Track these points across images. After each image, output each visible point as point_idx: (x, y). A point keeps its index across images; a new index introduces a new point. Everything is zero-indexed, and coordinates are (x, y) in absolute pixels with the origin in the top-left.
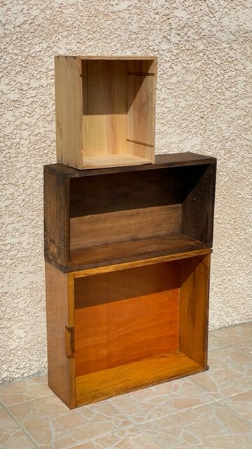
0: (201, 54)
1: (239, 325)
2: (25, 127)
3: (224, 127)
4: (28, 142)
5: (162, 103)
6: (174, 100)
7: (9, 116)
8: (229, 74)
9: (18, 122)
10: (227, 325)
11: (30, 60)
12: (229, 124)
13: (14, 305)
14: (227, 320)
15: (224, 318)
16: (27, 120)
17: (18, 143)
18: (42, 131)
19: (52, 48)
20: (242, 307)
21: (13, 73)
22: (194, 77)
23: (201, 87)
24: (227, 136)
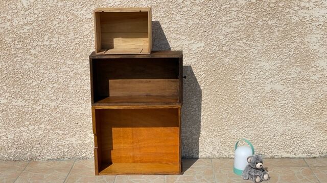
3: (222, 37)
5: (177, 22)
6: (185, 21)
7: (86, 26)
8: (225, 7)
10: (225, 157)
12: (226, 36)
13: (88, 121)
14: (226, 154)
15: (223, 152)
22: (200, 8)
23: (204, 14)
24: (223, 43)
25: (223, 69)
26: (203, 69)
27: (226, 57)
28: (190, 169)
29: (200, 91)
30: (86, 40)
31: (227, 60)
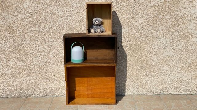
1: (146, 95)
2: (65, 22)
3: (138, 25)
4: (66, 27)
7: (60, 19)
8: (140, 8)
9: (63, 21)
10: (140, 94)
11: (67, 3)
12: (141, 24)
13: (61, 74)
14: (141, 92)
15: (139, 91)
16: (66, 20)
17: (63, 27)
18: (70, 24)
20: (147, 89)
21: (62, 7)
22: (126, 8)
23: (128, 12)
24: (140, 28)
25: (140, 43)
26: (127, 44)
27: (141, 36)
28: (121, 101)
29: (126, 56)
30: (60, 27)
31: (141, 38)
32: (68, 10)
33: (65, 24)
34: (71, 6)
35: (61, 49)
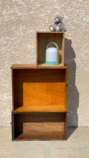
0: (74, 30)
2: (8, 52)
3: (83, 56)
4: (9, 56)
7: (3, 48)
8: (86, 37)
9: (6, 50)
10: (84, 126)
11: (10, 32)
13: (3, 104)
14: (84, 124)
15: (83, 123)
16: (9, 50)
17: (6, 57)
18: (13, 53)
19: (18, 29)
21: (5, 36)
24: (84, 59)
25: (84, 74)
26: (72, 75)
27: (85, 67)
30: (3, 56)
31: (86, 69)
32: (11, 39)
33: (8, 54)
34: (15, 35)
35: (3, 79)
